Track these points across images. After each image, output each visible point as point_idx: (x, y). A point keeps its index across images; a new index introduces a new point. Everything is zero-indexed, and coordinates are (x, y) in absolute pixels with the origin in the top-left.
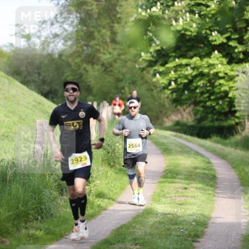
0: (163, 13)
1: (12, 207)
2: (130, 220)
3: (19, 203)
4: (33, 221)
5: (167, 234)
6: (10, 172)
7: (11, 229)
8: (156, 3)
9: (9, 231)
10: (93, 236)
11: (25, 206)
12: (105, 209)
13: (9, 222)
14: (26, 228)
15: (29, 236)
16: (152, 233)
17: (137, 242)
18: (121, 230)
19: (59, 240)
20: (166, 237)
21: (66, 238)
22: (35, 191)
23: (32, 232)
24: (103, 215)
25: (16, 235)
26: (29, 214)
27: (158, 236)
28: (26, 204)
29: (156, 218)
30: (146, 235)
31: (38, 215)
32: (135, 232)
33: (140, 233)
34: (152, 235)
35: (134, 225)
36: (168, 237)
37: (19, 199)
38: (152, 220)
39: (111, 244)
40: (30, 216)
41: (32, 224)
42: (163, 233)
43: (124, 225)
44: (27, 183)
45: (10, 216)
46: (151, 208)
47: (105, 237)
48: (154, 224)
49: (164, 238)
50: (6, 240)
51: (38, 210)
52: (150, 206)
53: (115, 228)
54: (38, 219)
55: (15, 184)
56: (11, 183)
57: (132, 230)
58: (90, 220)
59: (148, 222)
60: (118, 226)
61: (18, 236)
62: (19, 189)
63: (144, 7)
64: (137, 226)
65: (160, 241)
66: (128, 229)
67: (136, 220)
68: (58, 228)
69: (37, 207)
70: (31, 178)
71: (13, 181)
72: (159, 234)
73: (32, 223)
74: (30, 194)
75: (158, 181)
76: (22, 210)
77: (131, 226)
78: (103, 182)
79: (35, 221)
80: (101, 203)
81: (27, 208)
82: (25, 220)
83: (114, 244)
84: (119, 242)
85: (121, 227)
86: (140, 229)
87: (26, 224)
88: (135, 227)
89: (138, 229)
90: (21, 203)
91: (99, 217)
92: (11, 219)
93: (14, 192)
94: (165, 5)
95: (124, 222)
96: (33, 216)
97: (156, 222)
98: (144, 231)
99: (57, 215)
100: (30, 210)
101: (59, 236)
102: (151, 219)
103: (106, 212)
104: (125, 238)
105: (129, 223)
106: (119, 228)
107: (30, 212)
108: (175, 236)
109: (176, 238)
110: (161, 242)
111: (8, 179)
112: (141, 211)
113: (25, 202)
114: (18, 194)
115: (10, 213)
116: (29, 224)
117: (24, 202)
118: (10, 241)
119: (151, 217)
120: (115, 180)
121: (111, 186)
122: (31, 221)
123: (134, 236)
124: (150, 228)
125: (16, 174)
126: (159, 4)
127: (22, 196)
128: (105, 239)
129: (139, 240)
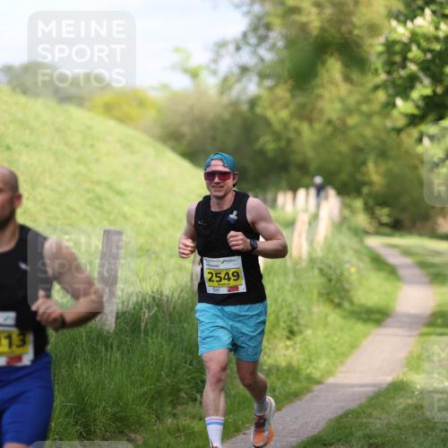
0: (437, 28)
1: (148, 377)
2: (363, 401)
3: (162, 370)
4: (187, 404)
5: (427, 427)
6: (147, 315)
7: (146, 417)
8: (422, 9)
9: (142, 421)
10: (295, 430)
11: (172, 375)
12: (319, 382)
13: (143, 404)
14: (175, 415)
15: (179, 430)
16: (401, 425)
17: (371, 441)
18: (345, 420)
19: (232, 437)
20: (426, 434)
21: (245, 434)
22: (191, 348)
23: (184, 421)
24: (315, 393)
25: (155, 428)
26: (180, 390)
27: (411, 431)
28: (174, 373)
29: (411, 398)
30: (390, 428)
31: (197, 392)
32: (370, 423)
33: (379, 426)
34: (400, 429)
35: (370, 410)
36: (430, 433)
37: (163, 362)
38: (402, 402)
39: (325, 445)
40: (183, 394)
41: (185, 409)
42: (420, 425)
43: (353, 411)
44: (177, 334)
45: (145, 393)
46: (402, 382)
47: (316, 432)
48: (406, 409)
49: (422, 435)
50: (137, 436)
51: (197, 383)
52: (401, 377)
53: (335, 415)
54: (196, 399)
55: (154, 336)
56: (148, 335)
57: (365, 420)
58: (291, 401)
59: (396, 406)
60: (340, 413)
61: (158, 429)
62: (162, 347)
63: (402, 18)
64: (374, 413)
65: (413, 439)
66: (357, 418)
67: (374, 401)
68: (231, 416)
69: (193, 378)
70: (185, 325)
71: (152, 330)
72: (413, 428)
73: (185, 406)
74: (183, 354)
75: (418, 332)
76: (167, 384)
77: (364, 413)
78: (319, 333)
79: (191, 403)
80: (314, 371)
81: (176, 380)
82: (172, 401)
83: (331, 444)
84: (339, 440)
85: (345, 415)
86: (380, 419)
87: (174, 407)
88: (371, 414)
89: (376, 418)
90: (166, 370)
91: (309, 396)
92: (146, 399)
93: (153, 350)
94: (439, 14)
95: (353, 405)
96: (187, 393)
97: (410, 405)
98: (386, 421)
99: (233, 392)
100: (182, 383)
101: (232, 429)
102: (401, 400)
103: (320, 386)
104: (351, 434)
105: (361, 406)
106: (341, 417)
107: (182, 386)
108: (441, 430)
109: (443, 434)
110: (416, 440)
111: (143, 328)
112: (385, 386)
113: (173, 369)
114: (160, 355)
115: (145, 389)
116: (179, 408)
117: (170, 369)
118: (144, 437)
119: (402, 397)
120: (342, 330)
121: (333, 341)
122: (184, 404)
123: (368, 431)
124: (399, 416)
125: (157, 318)
126: (428, 12)
127: (167, 359)
128: (314, 436)
129: (376, 438)
